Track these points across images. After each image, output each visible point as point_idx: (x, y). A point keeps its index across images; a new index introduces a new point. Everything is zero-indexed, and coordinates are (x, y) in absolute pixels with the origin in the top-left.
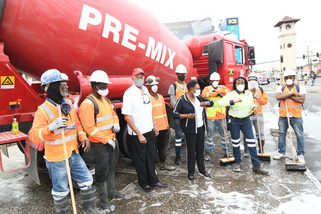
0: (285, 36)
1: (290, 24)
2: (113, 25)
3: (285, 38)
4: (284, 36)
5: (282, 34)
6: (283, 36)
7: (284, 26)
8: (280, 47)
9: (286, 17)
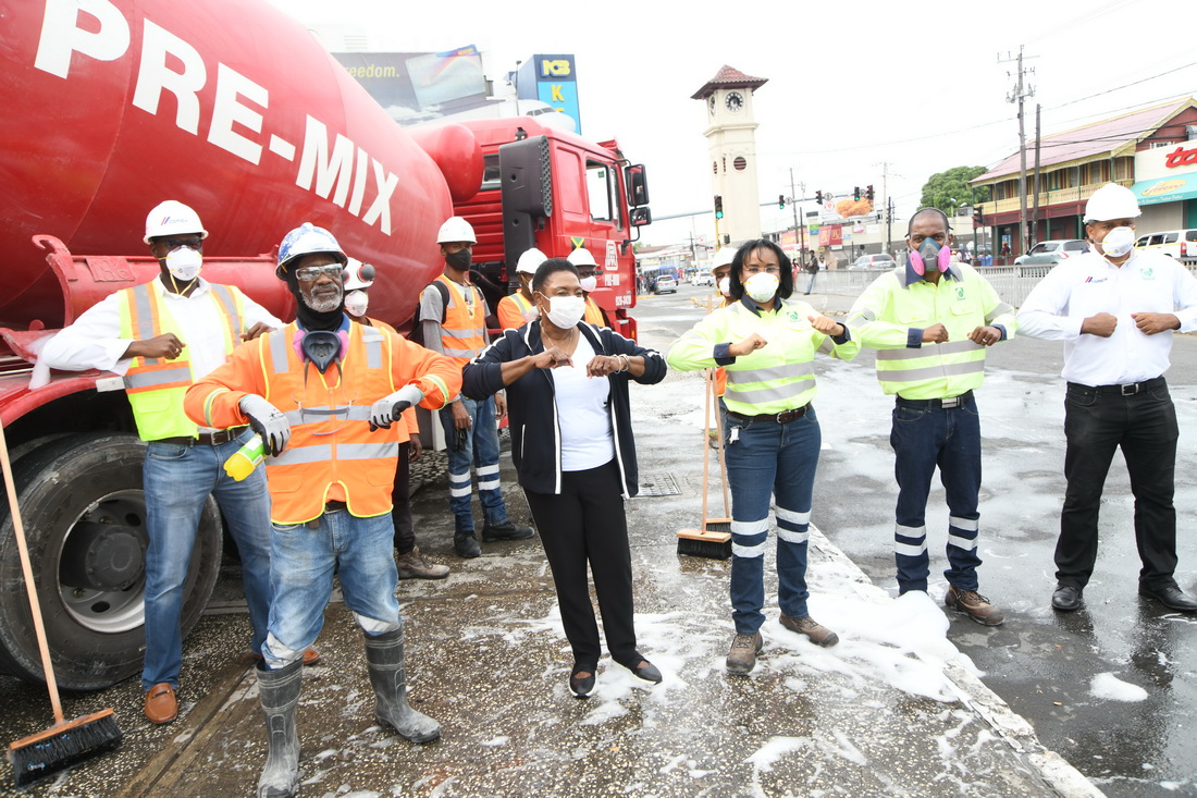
0: (726, 133)
1: (741, 93)
2: (175, 64)
3: (728, 136)
4: (722, 131)
5: (716, 123)
6: (720, 131)
7: (721, 97)
8: (712, 168)
9: (727, 70)
